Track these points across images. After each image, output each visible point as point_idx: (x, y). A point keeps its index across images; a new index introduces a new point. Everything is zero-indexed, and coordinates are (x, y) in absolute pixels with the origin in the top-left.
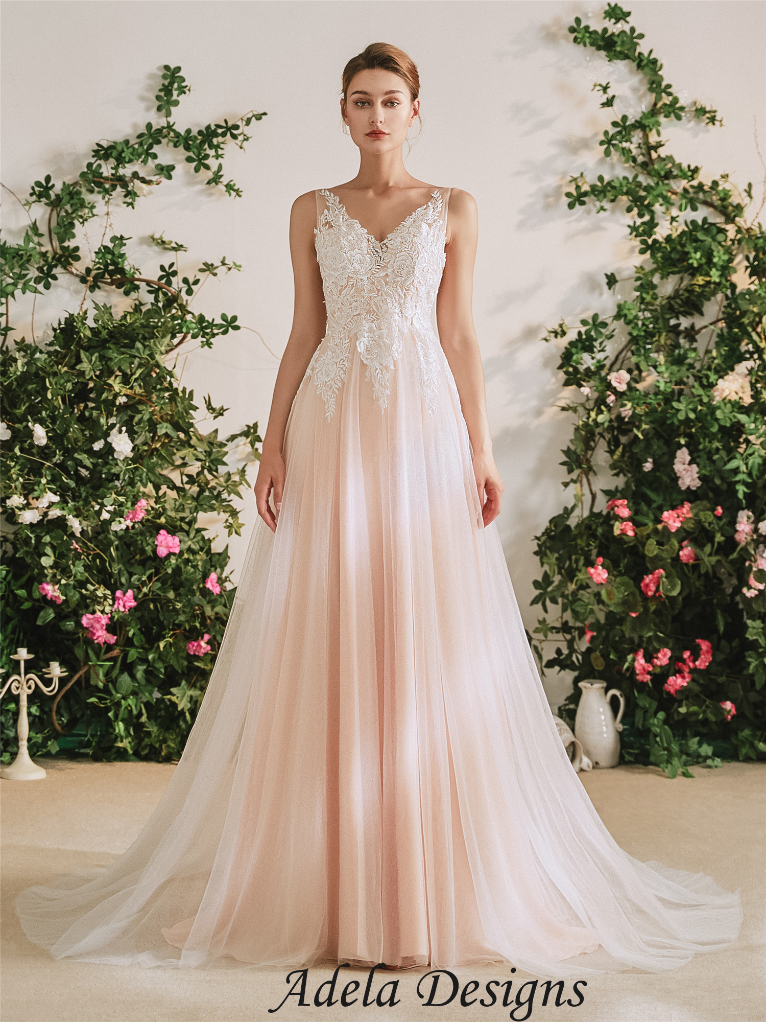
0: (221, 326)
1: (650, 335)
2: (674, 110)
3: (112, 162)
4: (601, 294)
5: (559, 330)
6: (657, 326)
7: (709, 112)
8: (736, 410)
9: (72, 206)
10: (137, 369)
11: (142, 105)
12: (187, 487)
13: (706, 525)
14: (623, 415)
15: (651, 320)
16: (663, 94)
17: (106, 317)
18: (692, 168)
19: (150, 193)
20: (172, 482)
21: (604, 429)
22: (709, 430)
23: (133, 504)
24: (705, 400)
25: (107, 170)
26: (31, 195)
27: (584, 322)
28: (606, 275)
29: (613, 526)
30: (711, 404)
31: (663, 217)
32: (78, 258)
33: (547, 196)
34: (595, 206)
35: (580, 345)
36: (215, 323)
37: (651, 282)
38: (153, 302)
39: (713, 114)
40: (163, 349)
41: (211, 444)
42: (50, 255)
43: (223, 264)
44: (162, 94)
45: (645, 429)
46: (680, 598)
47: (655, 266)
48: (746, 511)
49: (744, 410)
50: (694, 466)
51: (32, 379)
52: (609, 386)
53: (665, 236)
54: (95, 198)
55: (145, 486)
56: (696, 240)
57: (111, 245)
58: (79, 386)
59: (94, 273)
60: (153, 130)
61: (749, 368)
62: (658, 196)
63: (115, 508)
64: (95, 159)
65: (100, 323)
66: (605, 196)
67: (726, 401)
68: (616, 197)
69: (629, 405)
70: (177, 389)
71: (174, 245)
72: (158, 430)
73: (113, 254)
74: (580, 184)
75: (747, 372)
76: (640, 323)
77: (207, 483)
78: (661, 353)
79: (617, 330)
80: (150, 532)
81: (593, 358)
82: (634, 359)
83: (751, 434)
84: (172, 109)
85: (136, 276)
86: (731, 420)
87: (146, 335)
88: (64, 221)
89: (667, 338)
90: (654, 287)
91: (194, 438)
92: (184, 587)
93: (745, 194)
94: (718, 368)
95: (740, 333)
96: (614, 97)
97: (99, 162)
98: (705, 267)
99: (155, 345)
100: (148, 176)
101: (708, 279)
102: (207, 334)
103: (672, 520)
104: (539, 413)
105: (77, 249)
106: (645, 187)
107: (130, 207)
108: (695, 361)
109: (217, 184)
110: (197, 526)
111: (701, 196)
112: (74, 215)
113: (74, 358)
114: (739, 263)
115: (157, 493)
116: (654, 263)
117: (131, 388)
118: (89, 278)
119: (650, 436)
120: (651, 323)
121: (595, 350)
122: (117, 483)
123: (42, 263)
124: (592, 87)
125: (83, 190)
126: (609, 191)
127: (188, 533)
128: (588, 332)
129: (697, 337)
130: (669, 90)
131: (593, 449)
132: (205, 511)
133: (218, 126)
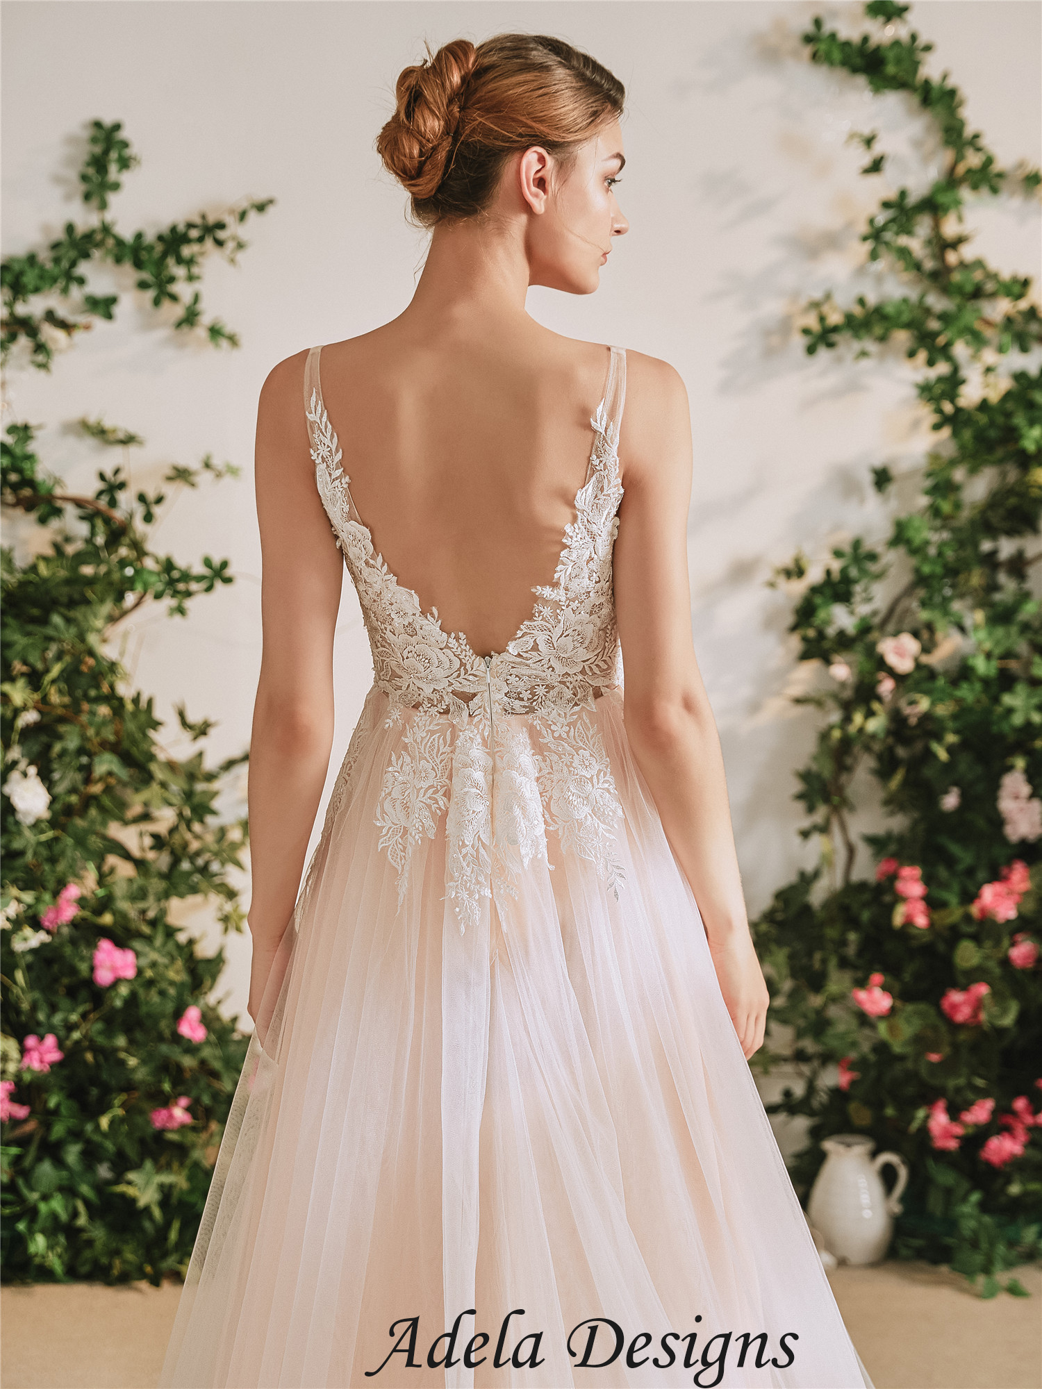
0: (202, 578)
1: (950, 571)
2: (987, 178)
3: (7, 293)
4: (862, 501)
5: (794, 567)
6: (961, 555)
10: (54, 663)
11: (57, 192)
12: (152, 855)
15: (953, 544)
16: (968, 151)
18: (1020, 278)
20: (125, 848)
21: (875, 740)
23: (56, 895)
27: (838, 554)
28: (873, 469)
29: (890, 911)
31: (972, 368)
33: (767, 333)
34: (851, 349)
35: (828, 592)
36: (192, 572)
37: (952, 479)
41: (192, 776)
44: (90, 171)
45: (952, 744)
47: (958, 452)
50: (1037, 803)
52: (881, 664)
53: (976, 399)
56: (1031, 404)
60: (77, 236)
62: (962, 329)
63: (19, 912)
66: (869, 332)
68: (888, 332)
69: (926, 702)
70: (123, 696)
71: (121, 435)
72: (95, 766)
74: (825, 311)
76: (933, 551)
77: (185, 847)
79: (892, 565)
80: (86, 939)
81: (851, 613)
82: (924, 615)
84: (110, 197)
85: (57, 492)
87: (71, 598)
89: (979, 577)
90: (956, 488)
91: (160, 771)
92: (142, 1028)
96: (884, 156)
99: (86, 616)
100: (70, 315)
102: (179, 592)
104: (754, 707)
106: (940, 315)
107: (43, 370)
109: (192, 326)
110: (166, 925)
111: (1034, 327)
115: (100, 869)
116: (954, 443)
117: (45, 696)
120: (951, 549)
121: (856, 599)
124: (847, 140)
126: (876, 322)
127: (150, 940)
128: (844, 571)
129: (1030, 572)
130: (977, 143)
131: (849, 770)
132: (182, 896)
133: (190, 226)
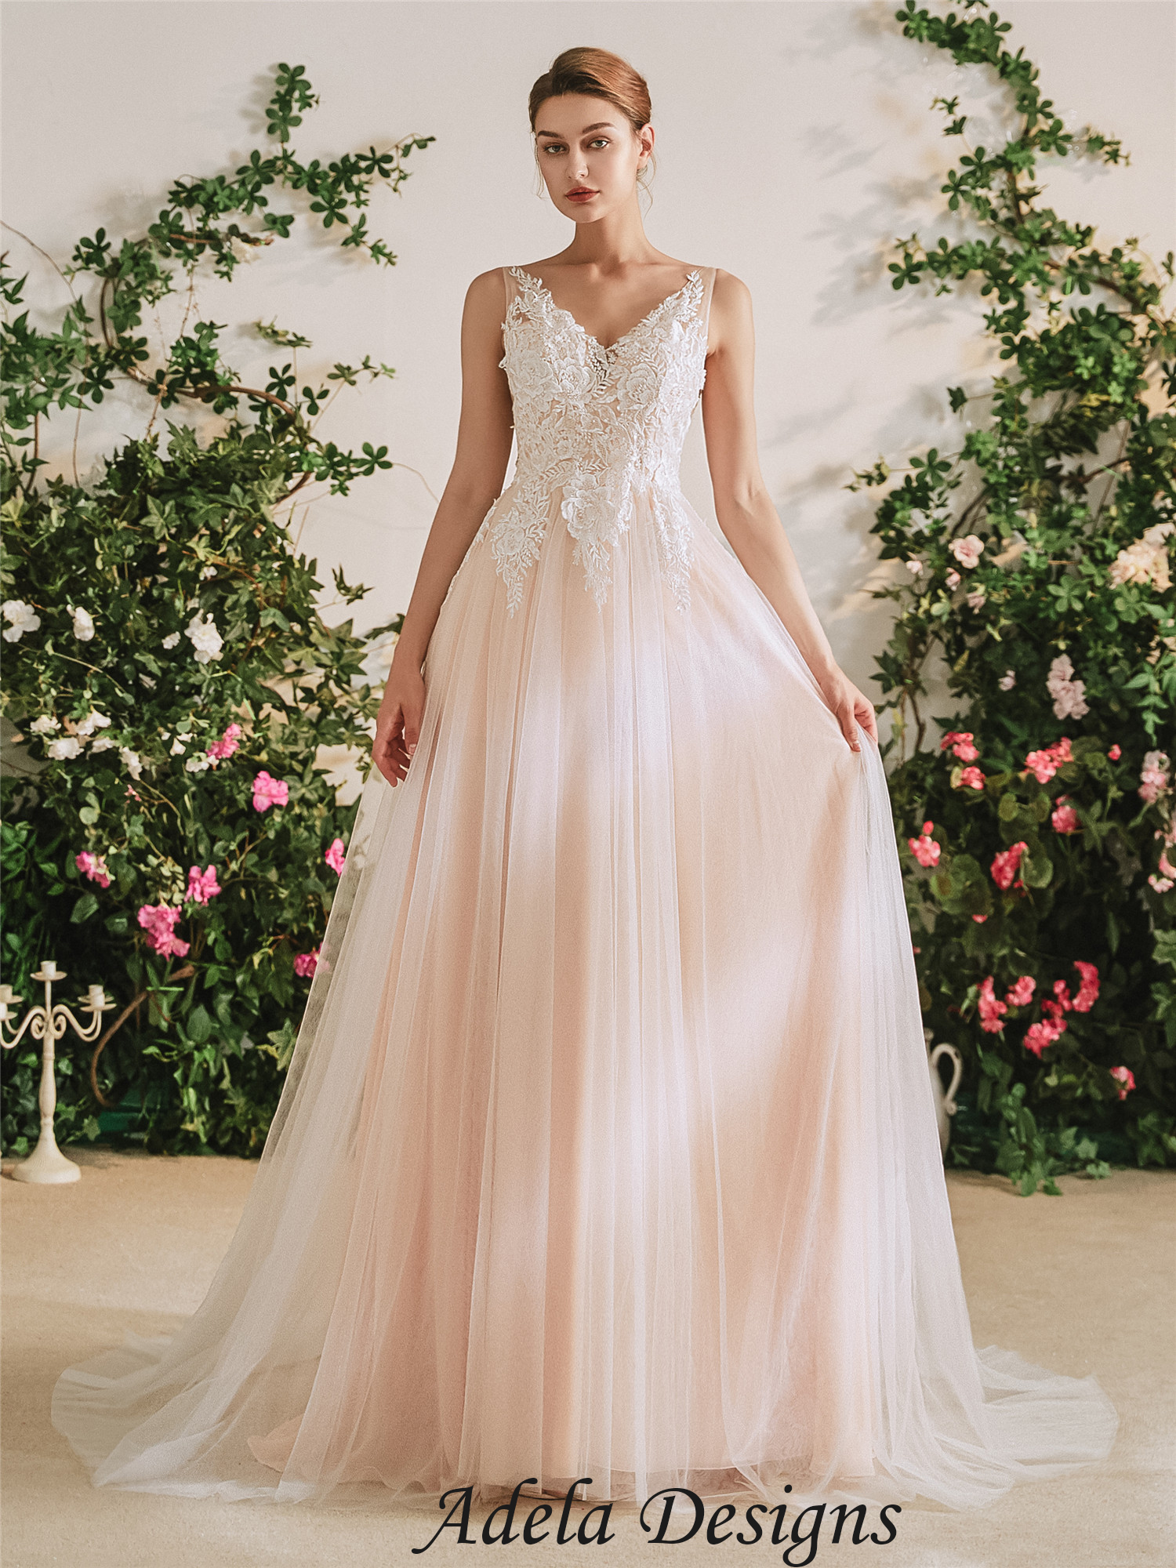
0: (362, 462)
1: (1015, 482)
2: (1055, 140)
3: (199, 210)
4: (941, 419)
5: (875, 473)
6: (1026, 469)
7: (1109, 144)
8: (1145, 598)
9: (136, 275)
10: (232, 526)
11: (245, 124)
12: (302, 706)
13: (1095, 773)
14: (971, 604)
15: (1018, 459)
16: (1040, 116)
17: (187, 445)
18: (1083, 228)
19: (256, 257)
20: (279, 697)
21: (942, 626)
22: (1103, 628)
23: (221, 731)
24: (1099, 582)
25: (190, 222)
26: (75, 258)
27: (915, 462)
28: (950, 390)
29: (949, 773)
30: (1107, 589)
31: (1038, 303)
32: (144, 356)
33: (860, 270)
34: (933, 284)
35: (908, 497)
36: (353, 457)
37: (1018, 401)
38: (258, 423)
39: (1115, 147)
40: (272, 495)
41: (341, 641)
42: (102, 351)
43: (366, 366)
44: (276, 107)
45: (1004, 626)
46: (1051, 892)
47: (1024, 377)
48: (1157, 752)
49: (1157, 599)
50: (1079, 684)
51: (72, 539)
52: (951, 560)
53: (1040, 331)
54: (172, 265)
55: (239, 704)
56: (1088, 339)
57: (195, 337)
58: (144, 551)
59: (169, 378)
60: (262, 161)
61: (1167, 534)
62: (1030, 270)
63: (193, 738)
64: (173, 205)
65: (177, 454)
66: (949, 270)
67: (1131, 584)
68: (966, 271)
69: (981, 589)
70: (291, 557)
71: (291, 337)
72: (262, 619)
73: (199, 350)
74: (911, 251)
75: (1163, 541)
76: (1000, 464)
77: (333, 700)
78: (1032, 510)
79: (965, 475)
80: (244, 774)
81: (927, 517)
82: (991, 519)
83: (1168, 636)
84: (291, 130)
85: (233, 384)
86: (1137, 613)
87: (248, 474)
88: (124, 299)
89: (1041, 489)
90: (1022, 409)
91: (315, 631)
92: (292, 862)
93: (1163, 270)
94: (1119, 534)
95: (1153, 482)
96: (964, 119)
97: (178, 209)
98: (1101, 380)
99: (261, 489)
100: (253, 231)
101: (1104, 398)
102: (341, 474)
103: (1043, 765)
104: (837, 601)
105: (143, 341)
106: (1011, 257)
107: (226, 278)
108: (1085, 523)
109: (357, 245)
110: (315, 766)
111: (1095, 271)
112: (140, 290)
113: (137, 507)
114: (1152, 374)
115: (257, 715)
116: (1022, 373)
117: (223, 555)
118: (160, 386)
119: (1012, 636)
120: (1017, 464)
121: (931, 504)
122: (197, 699)
123: (91, 362)
124: (931, 104)
125: (154, 252)
126: (955, 262)
127: (301, 777)
128: (920, 477)
129: (1087, 486)
130: (1048, 110)
131: (922, 656)
132: (329, 744)
133: (361, 157)
